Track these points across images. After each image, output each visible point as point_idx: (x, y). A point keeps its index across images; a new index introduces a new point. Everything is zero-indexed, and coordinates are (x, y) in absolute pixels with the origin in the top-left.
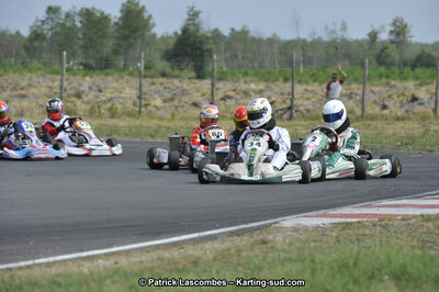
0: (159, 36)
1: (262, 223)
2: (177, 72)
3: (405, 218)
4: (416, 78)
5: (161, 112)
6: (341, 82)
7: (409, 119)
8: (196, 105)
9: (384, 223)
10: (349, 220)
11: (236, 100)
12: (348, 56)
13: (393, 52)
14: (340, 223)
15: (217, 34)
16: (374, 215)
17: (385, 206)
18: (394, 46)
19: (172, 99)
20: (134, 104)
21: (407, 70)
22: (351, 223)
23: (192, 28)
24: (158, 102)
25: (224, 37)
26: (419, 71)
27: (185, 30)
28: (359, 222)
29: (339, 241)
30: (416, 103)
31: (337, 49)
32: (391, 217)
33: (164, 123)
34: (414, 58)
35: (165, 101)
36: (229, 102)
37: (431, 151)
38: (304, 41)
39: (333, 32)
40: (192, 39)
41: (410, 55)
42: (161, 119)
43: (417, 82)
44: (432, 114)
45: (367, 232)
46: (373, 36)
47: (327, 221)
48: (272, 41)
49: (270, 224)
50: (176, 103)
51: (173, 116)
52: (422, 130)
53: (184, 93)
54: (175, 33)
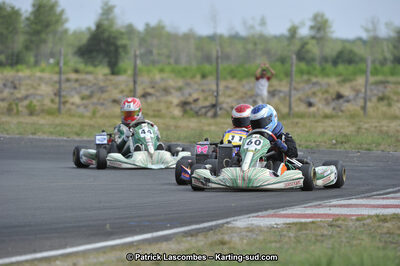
0: (71, 32)
1: (214, 223)
2: (90, 68)
3: (360, 218)
4: (340, 75)
5: (81, 111)
7: (337, 117)
8: (115, 101)
9: (335, 222)
10: (303, 220)
11: (157, 97)
12: (267, 52)
13: (314, 49)
14: (295, 224)
15: (130, 30)
16: (328, 215)
17: (335, 206)
18: (314, 42)
19: (90, 96)
20: (52, 101)
21: (329, 66)
22: (306, 224)
23: (106, 23)
24: (76, 99)
25: (139, 32)
26: (341, 68)
27: (99, 26)
28: (313, 222)
29: (299, 242)
30: (341, 101)
31: (255, 44)
32: (346, 217)
33: (86, 121)
34: (334, 54)
35: (83, 99)
36: (150, 100)
37: (369, 150)
38: (221, 36)
39: (252, 27)
40: (106, 35)
41: (331, 51)
42: (82, 116)
43: (340, 79)
44: (362, 112)
45: (325, 232)
46: (293, 31)
47: (281, 221)
48: (188, 37)
49: (223, 224)
50: (95, 100)
51: (94, 113)
52: (353, 128)
53: (102, 90)
54: (89, 29)
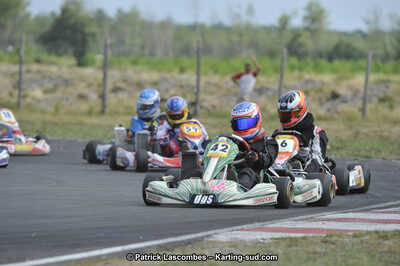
0: (33, 17)
1: (193, 236)
2: (54, 58)
3: (357, 235)
4: (334, 71)
5: (43, 105)
6: (255, 75)
7: (333, 119)
8: (82, 97)
9: (329, 238)
10: (293, 235)
11: (129, 93)
12: (254, 45)
13: (308, 43)
14: (282, 239)
15: (100, 16)
16: (321, 230)
17: (330, 220)
18: (308, 34)
19: (54, 90)
20: (11, 94)
21: (323, 63)
22: (296, 239)
23: (72, 8)
24: (38, 93)
25: (110, 19)
26: (337, 63)
27: (64, 10)
28: (304, 238)
29: (289, 259)
30: (337, 101)
31: (241, 35)
32: (341, 233)
33: (48, 117)
34: (331, 48)
35: (45, 92)
36: (121, 95)
37: (368, 157)
38: (203, 26)
39: (238, 16)
40: (72, 21)
41: (325, 44)
42: (43, 112)
43: (335, 76)
44: (360, 115)
45: (318, 249)
46: (284, 21)
47: (268, 235)
48: (165, 25)
49: (203, 237)
50: (59, 94)
51: (57, 109)
52: (350, 133)
53: (67, 83)
54: (53, 14)
